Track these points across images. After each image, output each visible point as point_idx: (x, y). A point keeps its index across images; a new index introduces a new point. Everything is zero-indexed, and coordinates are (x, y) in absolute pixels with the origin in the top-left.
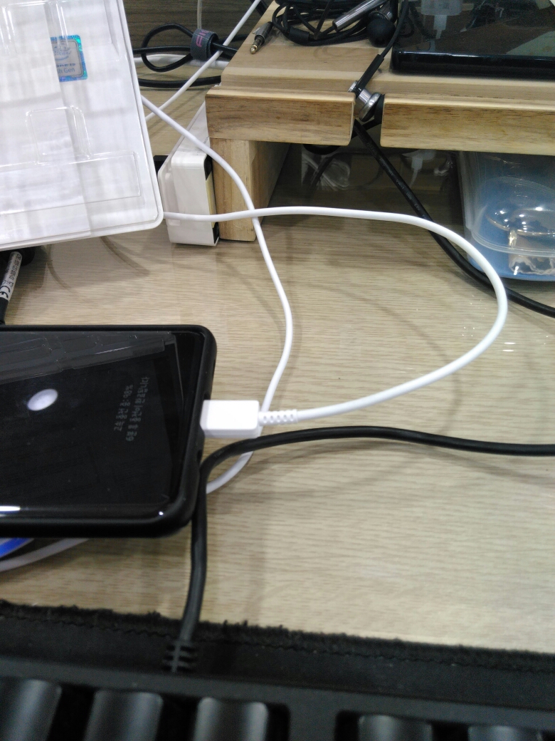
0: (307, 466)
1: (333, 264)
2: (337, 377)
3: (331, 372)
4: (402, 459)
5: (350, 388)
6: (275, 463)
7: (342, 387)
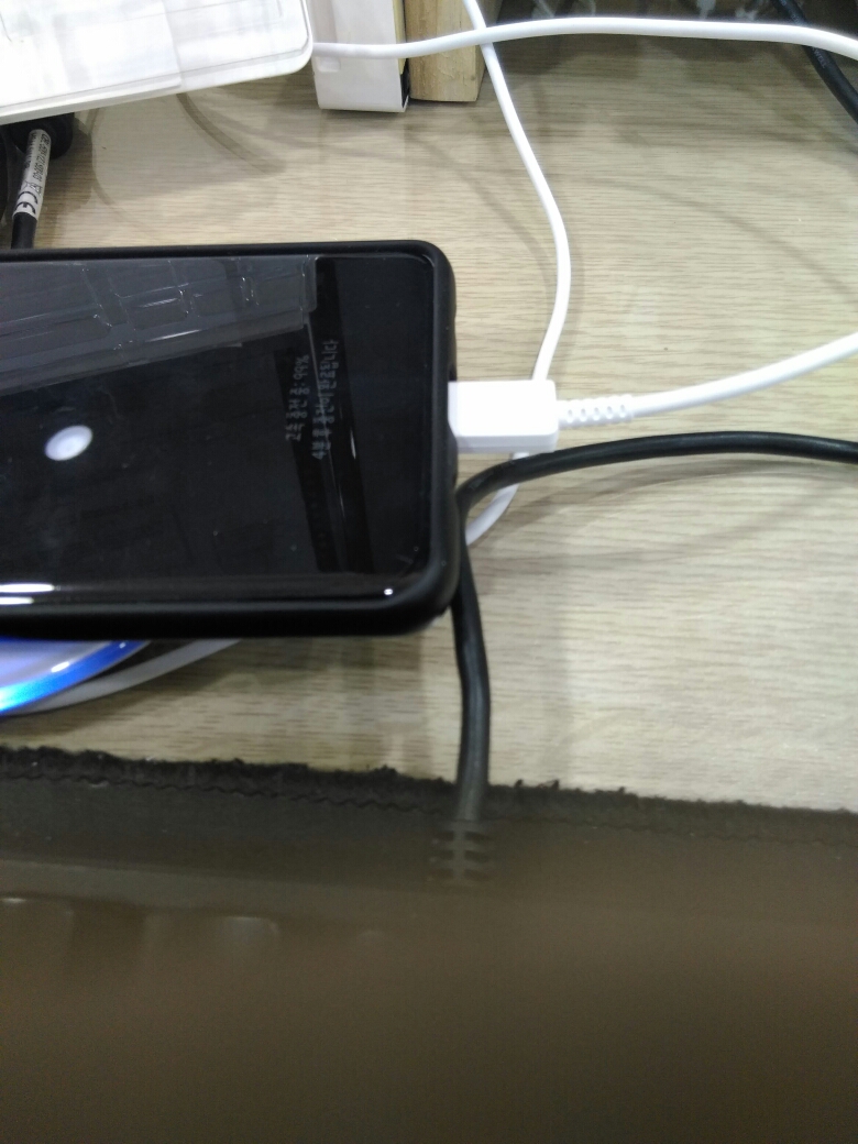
0: (623, 507)
1: (629, 138)
2: (661, 347)
3: (646, 337)
4: (801, 491)
5: (688, 365)
6: (564, 503)
7: (673, 365)
